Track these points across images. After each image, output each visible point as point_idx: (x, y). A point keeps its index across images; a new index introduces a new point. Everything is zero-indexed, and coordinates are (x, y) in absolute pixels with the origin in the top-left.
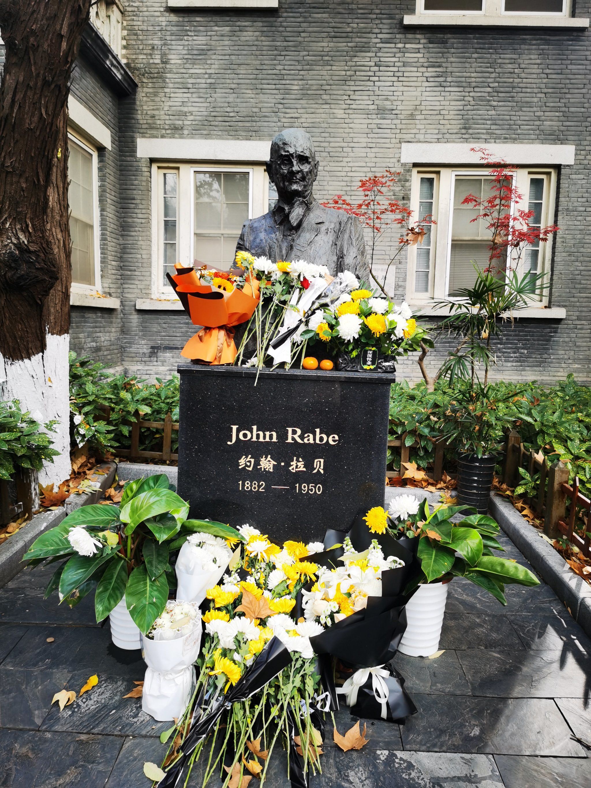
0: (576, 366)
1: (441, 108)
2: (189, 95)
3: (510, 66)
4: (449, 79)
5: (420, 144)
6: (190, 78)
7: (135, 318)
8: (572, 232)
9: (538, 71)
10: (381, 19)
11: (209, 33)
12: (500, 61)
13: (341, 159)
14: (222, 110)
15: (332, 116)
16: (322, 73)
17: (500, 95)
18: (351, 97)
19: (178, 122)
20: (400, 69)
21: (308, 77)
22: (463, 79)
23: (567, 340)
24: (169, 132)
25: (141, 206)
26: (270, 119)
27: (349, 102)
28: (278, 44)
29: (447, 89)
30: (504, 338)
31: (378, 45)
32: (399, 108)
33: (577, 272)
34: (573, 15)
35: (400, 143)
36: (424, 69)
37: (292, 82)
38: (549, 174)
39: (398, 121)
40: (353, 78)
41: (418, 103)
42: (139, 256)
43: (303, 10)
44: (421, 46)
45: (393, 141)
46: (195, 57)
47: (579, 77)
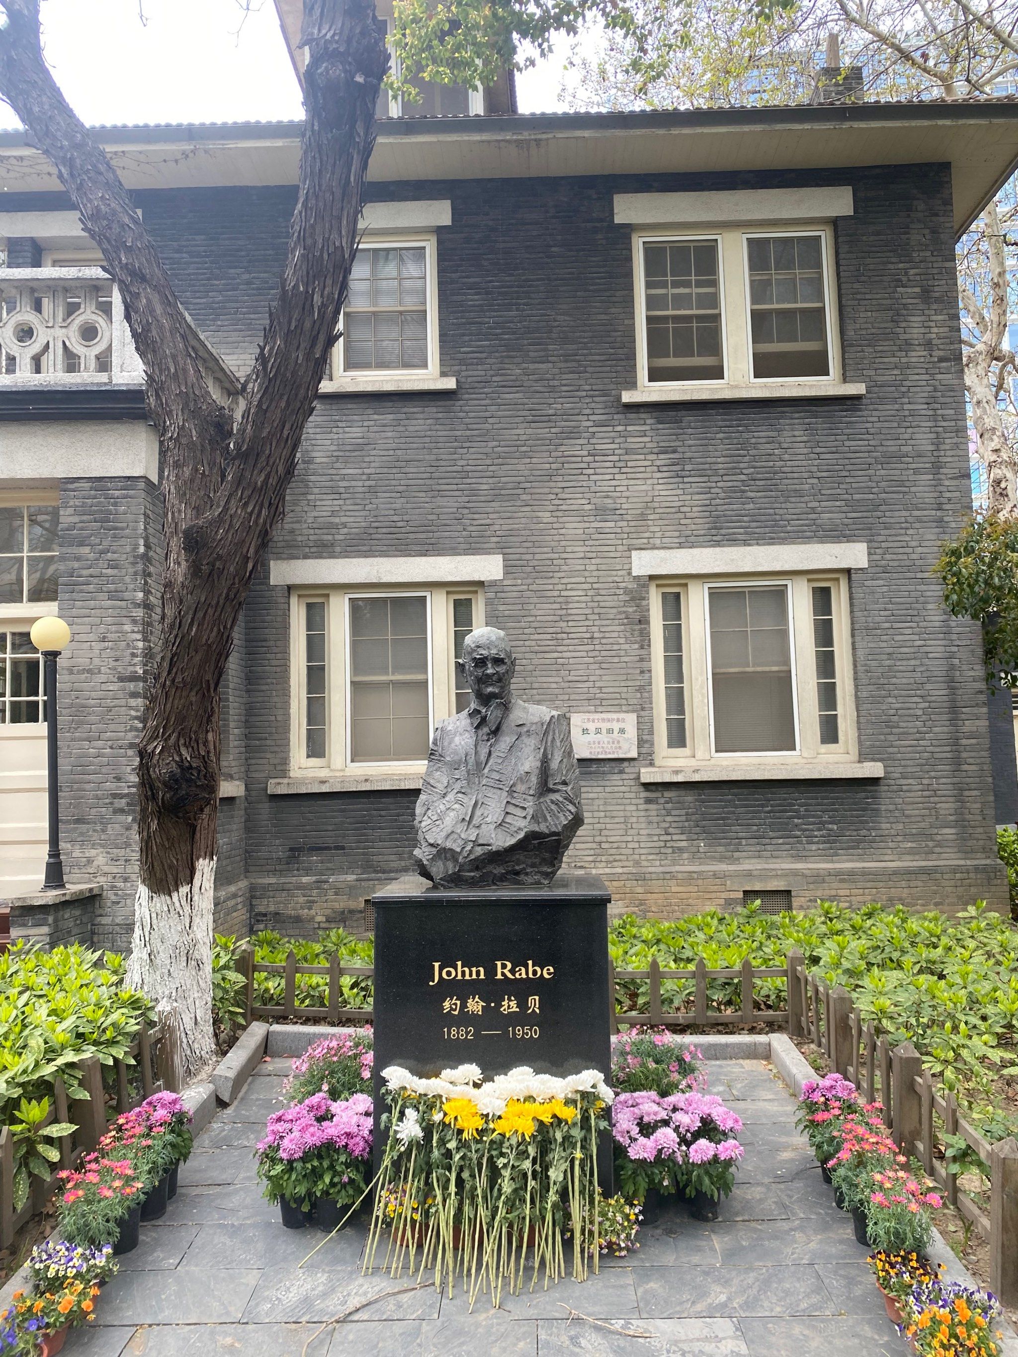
0: (910, 845)
1: (681, 503)
2: (341, 502)
3: (768, 446)
4: (688, 467)
5: (656, 551)
6: (344, 480)
7: (265, 808)
8: (877, 657)
9: (805, 451)
10: (592, 396)
11: (366, 424)
12: (753, 440)
13: (551, 574)
14: (386, 519)
15: (535, 520)
16: (519, 467)
17: (758, 483)
18: (560, 496)
19: (325, 537)
20: (622, 458)
21: (501, 473)
22: (707, 466)
23: (891, 807)
24: (313, 550)
25: (276, 650)
26: (452, 528)
27: (557, 502)
28: (458, 433)
29: (686, 480)
30: (802, 809)
31: (591, 430)
32: (624, 506)
33: (892, 712)
34: (845, 379)
35: (629, 550)
36: (654, 457)
37: (480, 480)
38: (837, 580)
39: (625, 524)
40: (560, 472)
41: (649, 499)
42: (273, 718)
43: (490, 390)
44: (648, 428)
45: (620, 548)
46: (348, 454)
47: (861, 455)
